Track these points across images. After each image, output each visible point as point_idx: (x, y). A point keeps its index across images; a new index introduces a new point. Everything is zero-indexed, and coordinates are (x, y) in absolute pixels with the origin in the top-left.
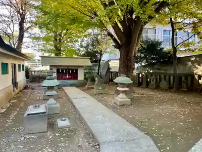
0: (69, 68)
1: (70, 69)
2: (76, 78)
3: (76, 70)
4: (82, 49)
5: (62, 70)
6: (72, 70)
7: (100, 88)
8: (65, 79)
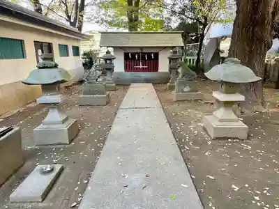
0: (144, 51)
1: (145, 53)
2: (156, 68)
3: (156, 55)
4: (174, 18)
5: (133, 55)
6: (149, 55)
7: (186, 89)
8: (138, 70)
